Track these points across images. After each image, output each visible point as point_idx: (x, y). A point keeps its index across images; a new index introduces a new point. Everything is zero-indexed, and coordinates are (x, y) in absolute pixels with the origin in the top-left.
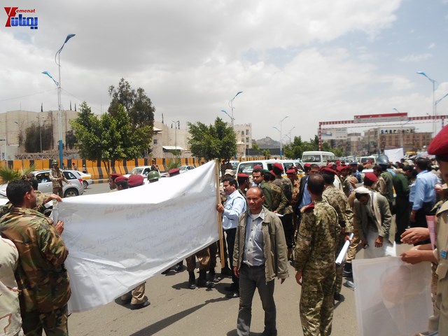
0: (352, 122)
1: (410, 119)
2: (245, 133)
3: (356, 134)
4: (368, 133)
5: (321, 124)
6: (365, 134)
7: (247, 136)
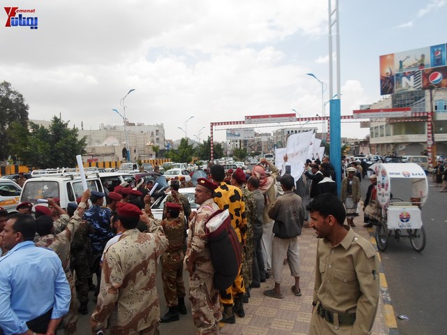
0: (244, 122)
1: (298, 120)
2: (155, 134)
3: (266, 134)
4: (277, 133)
5: (212, 124)
6: (274, 134)
7: (157, 137)
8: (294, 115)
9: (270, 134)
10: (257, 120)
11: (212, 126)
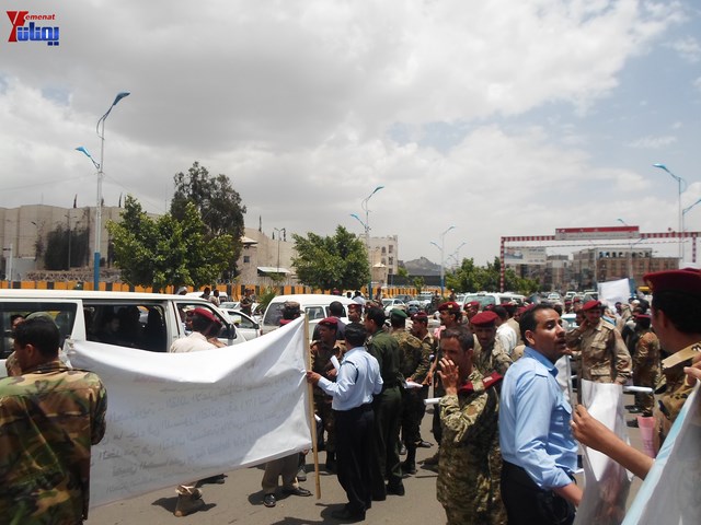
0: (553, 238)
1: (643, 236)
2: (387, 250)
3: (561, 257)
4: (579, 256)
5: (504, 239)
6: (575, 257)
7: (390, 255)
8: (636, 228)
9: (566, 257)
10: (575, 234)
11: (502, 242)
